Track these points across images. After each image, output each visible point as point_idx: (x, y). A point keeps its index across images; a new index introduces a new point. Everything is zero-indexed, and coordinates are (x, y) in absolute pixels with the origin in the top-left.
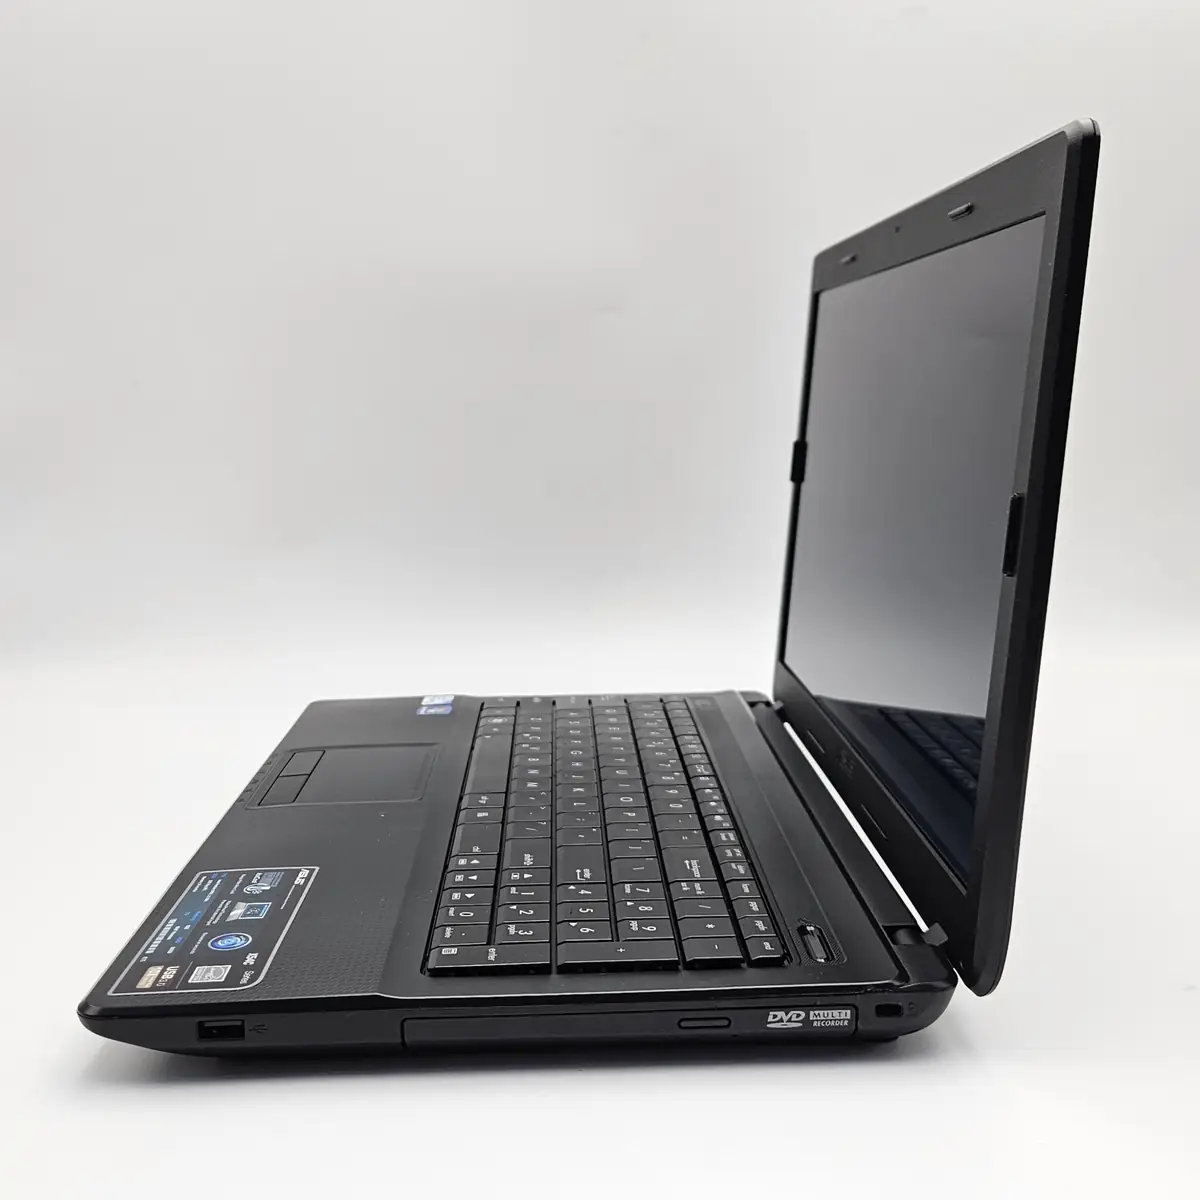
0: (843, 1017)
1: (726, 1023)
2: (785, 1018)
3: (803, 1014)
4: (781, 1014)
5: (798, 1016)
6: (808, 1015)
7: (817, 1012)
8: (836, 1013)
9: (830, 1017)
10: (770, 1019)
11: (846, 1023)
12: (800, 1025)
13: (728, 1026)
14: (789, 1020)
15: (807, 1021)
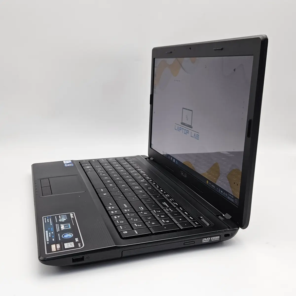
0: (218, 238)
1: (194, 242)
2: (206, 240)
3: (210, 238)
4: (205, 239)
5: (209, 239)
6: (211, 239)
7: (212, 238)
8: (216, 237)
9: (215, 238)
10: (203, 240)
11: (218, 239)
12: (209, 241)
13: (194, 243)
14: (207, 240)
15: (210, 240)
